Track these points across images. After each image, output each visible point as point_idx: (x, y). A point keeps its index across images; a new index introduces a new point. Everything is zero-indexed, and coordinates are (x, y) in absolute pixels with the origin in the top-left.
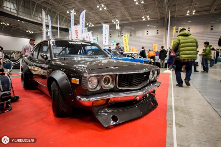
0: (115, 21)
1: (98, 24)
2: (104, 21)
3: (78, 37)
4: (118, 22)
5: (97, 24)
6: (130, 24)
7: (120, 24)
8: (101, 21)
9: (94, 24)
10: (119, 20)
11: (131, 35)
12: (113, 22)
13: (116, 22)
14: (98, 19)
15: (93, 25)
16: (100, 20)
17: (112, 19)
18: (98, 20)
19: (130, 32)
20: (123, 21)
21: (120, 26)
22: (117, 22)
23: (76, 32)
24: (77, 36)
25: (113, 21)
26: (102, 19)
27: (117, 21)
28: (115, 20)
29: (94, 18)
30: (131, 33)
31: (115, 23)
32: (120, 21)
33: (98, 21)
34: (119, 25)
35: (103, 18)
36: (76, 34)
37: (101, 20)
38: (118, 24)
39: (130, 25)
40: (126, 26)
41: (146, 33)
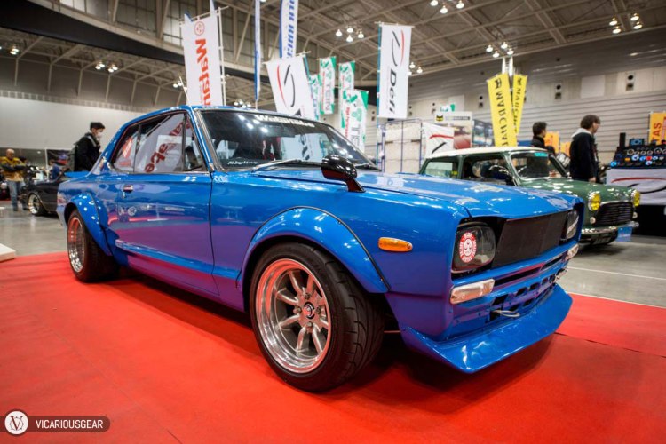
0: (497, 48)
1: (438, 63)
2: (458, 50)
3: (207, 75)
4: (511, 52)
5: (432, 65)
6: (557, 56)
7: (514, 58)
8: (449, 53)
9: (424, 66)
10: (512, 45)
11: (558, 95)
12: (491, 53)
13: (503, 50)
14: (438, 48)
15: (420, 71)
16: (443, 50)
17: (486, 42)
18: (437, 50)
19: (557, 85)
20: (527, 44)
21: (515, 65)
22: (504, 53)
23: (199, 51)
24: (205, 69)
25: (489, 49)
26: (452, 46)
27: (504, 46)
28: (499, 46)
29: (424, 44)
30: (559, 87)
31: (496, 55)
32: (518, 45)
33: (437, 53)
34: (511, 61)
35: (452, 43)
36: (199, 59)
37: (447, 50)
38: (508, 60)
39: (558, 60)
40: (542, 65)
41: (622, 81)
